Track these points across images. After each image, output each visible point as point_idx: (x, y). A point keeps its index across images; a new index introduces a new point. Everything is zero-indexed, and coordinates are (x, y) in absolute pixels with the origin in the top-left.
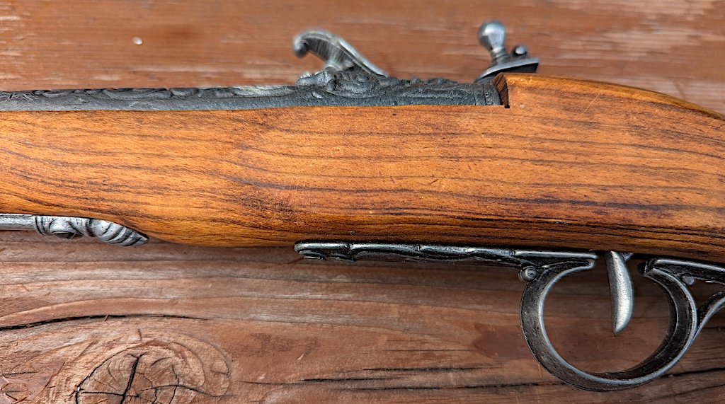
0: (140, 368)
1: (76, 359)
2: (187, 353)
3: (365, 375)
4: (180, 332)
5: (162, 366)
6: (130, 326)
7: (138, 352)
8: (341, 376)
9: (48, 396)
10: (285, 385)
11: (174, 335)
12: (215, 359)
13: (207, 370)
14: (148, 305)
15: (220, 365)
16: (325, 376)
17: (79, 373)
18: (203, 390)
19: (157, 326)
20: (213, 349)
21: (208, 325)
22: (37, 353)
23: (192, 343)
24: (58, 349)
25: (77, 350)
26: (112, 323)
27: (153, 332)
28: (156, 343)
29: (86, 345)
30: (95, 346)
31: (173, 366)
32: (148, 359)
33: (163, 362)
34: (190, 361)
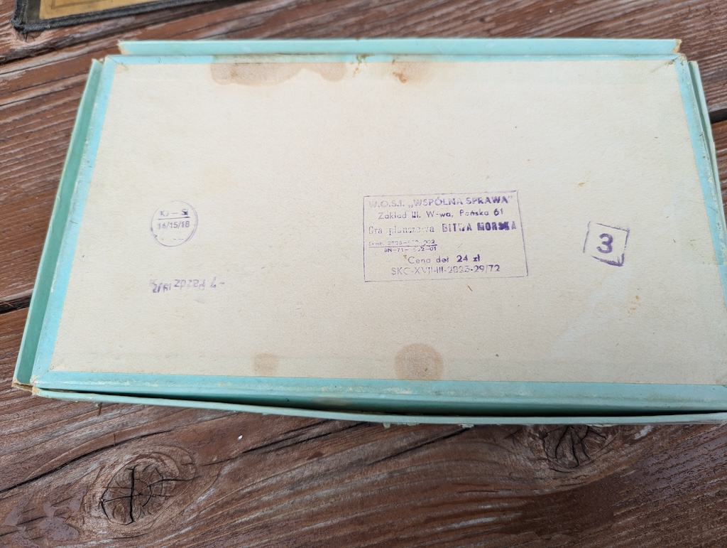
0: (136, 475)
1: (95, 481)
2: (163, 457)
3: (281, 438)
4: (155, 444)
5: (150, 470)
6: (122, 450)
7: (132, 465)
8: (265, 443)
9: (84, 510)
10: (232, 460)
11: (152, 448)
12: (182, 456)
13: (179, 464)
14: (129, 433)
15: (187, 458)
16: (255, 446)
17: (99, 490)
18: (180, 479)
19: (139, 445)
20: (179, 449)
21: (172, 434)
22: (69, 485)
23: (165, 449)
24: (81, 478)
25: (94, 475)
26: (110, 451)
27: (138, 450)
28: (141, 456)
29: (98, 470)
30: (104, 470)
31: (156, 469)
32: (140, 469)
33: (150, 468)
34: (166, 462)
